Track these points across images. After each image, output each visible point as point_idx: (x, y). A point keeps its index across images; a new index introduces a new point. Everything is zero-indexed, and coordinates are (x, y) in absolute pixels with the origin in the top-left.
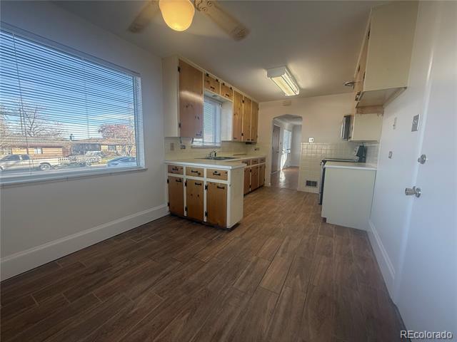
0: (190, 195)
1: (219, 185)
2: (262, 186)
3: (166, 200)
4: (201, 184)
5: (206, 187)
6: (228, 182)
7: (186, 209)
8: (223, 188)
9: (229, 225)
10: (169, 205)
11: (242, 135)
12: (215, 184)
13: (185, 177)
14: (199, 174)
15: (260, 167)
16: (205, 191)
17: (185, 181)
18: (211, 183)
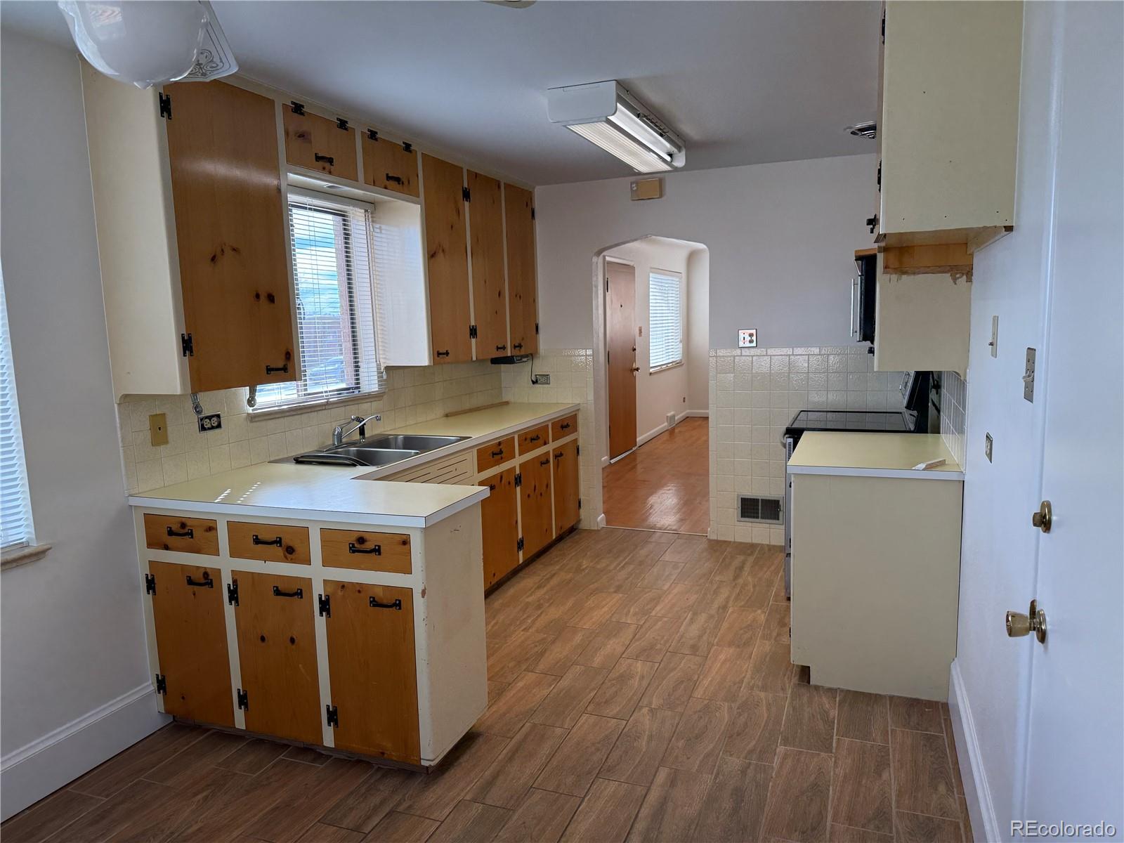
0: (254, 640)
1: (380, 594)
2: (570, 532)
3: (149, 666)
4: (299, 593)
5: (325, 606)
6: (413, 581)
7: (243, 700)
8: (397, 605)
9: (430, 750)
10: (161, 685)
11: (473, 332)
12: (360, 588)
13: (225, 564)
14: (290, 550)
15: (558, 455)
16: (320, 623)
17: (227, 580)
18: (343, 586)
